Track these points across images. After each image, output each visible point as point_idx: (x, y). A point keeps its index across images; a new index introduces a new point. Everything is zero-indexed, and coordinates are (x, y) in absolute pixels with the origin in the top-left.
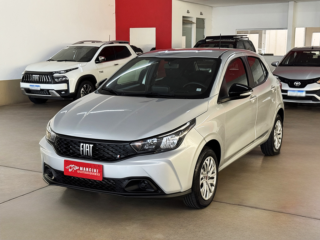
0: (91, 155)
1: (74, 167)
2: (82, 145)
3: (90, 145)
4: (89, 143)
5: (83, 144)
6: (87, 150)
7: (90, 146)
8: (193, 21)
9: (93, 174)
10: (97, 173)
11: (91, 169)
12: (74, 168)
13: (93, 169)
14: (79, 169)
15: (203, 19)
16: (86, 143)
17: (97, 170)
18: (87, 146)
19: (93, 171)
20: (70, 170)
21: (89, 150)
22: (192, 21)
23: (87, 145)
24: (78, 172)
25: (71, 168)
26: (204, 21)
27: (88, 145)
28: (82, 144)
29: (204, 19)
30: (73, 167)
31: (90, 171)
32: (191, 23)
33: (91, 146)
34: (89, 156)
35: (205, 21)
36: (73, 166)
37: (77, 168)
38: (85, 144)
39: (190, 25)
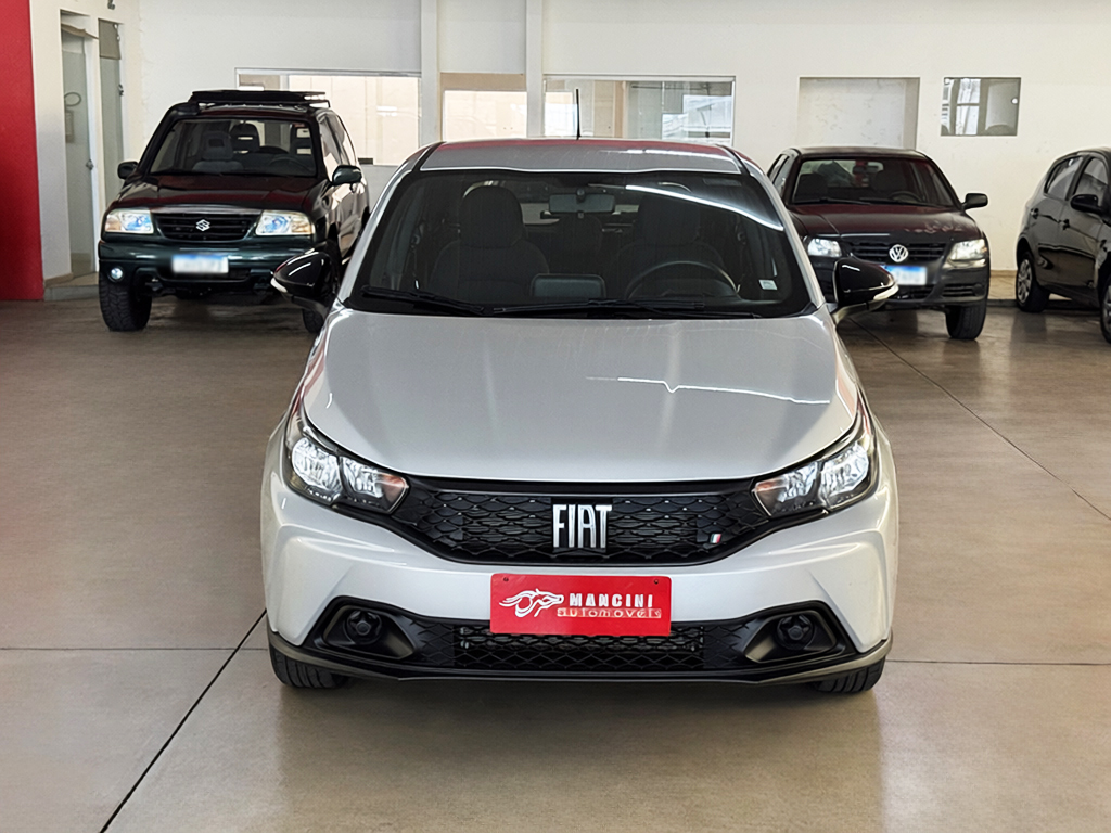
0: (603, 545)
1: (541, 597)
2: (562, 512)
3: (598, 508)
4: (594, 502)
5: (564, 507)
6: (586, 526)
7: (597, 514)
8: (87, 31)
9: (630, 616)
10: (650, 611)
11: (620, 597)
12: (539, 601)
13: (628, 597)
14: (566, 604)
15: (114, 23)
16: (577, 502)
17: (650, 597)
18: (586, 512)
19: (628, 604)
20: (520, 613)
21: (592, 525)
22: (83, 31)
23: (581, 508)
24: (562, 613)
25: (524, 603)
26: (116, 30)
27: (589, 508)
28: (557, 509)
29: (118, 24)
30: (535, 600)
31: (614, 604)
32: (83, 36)
33: (604, 509)
34: (592, 551)
35: (119, 33)
36: (538, 592)
37: (556, 600)
38: (572, 508)
39: (80, 44)
